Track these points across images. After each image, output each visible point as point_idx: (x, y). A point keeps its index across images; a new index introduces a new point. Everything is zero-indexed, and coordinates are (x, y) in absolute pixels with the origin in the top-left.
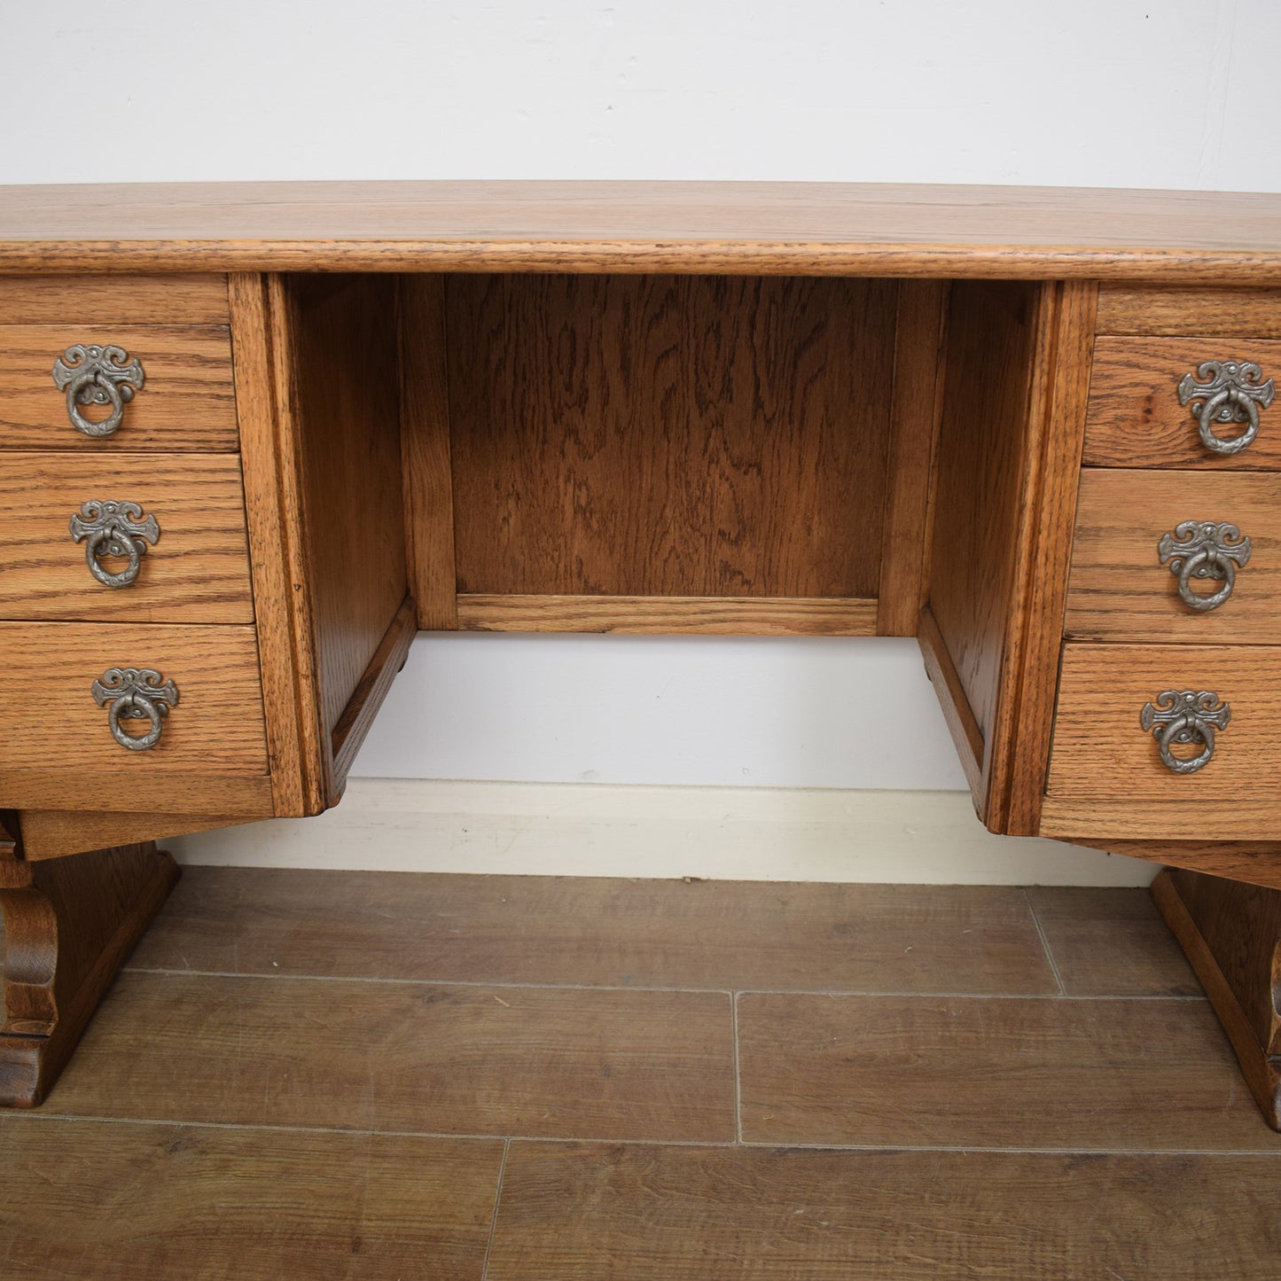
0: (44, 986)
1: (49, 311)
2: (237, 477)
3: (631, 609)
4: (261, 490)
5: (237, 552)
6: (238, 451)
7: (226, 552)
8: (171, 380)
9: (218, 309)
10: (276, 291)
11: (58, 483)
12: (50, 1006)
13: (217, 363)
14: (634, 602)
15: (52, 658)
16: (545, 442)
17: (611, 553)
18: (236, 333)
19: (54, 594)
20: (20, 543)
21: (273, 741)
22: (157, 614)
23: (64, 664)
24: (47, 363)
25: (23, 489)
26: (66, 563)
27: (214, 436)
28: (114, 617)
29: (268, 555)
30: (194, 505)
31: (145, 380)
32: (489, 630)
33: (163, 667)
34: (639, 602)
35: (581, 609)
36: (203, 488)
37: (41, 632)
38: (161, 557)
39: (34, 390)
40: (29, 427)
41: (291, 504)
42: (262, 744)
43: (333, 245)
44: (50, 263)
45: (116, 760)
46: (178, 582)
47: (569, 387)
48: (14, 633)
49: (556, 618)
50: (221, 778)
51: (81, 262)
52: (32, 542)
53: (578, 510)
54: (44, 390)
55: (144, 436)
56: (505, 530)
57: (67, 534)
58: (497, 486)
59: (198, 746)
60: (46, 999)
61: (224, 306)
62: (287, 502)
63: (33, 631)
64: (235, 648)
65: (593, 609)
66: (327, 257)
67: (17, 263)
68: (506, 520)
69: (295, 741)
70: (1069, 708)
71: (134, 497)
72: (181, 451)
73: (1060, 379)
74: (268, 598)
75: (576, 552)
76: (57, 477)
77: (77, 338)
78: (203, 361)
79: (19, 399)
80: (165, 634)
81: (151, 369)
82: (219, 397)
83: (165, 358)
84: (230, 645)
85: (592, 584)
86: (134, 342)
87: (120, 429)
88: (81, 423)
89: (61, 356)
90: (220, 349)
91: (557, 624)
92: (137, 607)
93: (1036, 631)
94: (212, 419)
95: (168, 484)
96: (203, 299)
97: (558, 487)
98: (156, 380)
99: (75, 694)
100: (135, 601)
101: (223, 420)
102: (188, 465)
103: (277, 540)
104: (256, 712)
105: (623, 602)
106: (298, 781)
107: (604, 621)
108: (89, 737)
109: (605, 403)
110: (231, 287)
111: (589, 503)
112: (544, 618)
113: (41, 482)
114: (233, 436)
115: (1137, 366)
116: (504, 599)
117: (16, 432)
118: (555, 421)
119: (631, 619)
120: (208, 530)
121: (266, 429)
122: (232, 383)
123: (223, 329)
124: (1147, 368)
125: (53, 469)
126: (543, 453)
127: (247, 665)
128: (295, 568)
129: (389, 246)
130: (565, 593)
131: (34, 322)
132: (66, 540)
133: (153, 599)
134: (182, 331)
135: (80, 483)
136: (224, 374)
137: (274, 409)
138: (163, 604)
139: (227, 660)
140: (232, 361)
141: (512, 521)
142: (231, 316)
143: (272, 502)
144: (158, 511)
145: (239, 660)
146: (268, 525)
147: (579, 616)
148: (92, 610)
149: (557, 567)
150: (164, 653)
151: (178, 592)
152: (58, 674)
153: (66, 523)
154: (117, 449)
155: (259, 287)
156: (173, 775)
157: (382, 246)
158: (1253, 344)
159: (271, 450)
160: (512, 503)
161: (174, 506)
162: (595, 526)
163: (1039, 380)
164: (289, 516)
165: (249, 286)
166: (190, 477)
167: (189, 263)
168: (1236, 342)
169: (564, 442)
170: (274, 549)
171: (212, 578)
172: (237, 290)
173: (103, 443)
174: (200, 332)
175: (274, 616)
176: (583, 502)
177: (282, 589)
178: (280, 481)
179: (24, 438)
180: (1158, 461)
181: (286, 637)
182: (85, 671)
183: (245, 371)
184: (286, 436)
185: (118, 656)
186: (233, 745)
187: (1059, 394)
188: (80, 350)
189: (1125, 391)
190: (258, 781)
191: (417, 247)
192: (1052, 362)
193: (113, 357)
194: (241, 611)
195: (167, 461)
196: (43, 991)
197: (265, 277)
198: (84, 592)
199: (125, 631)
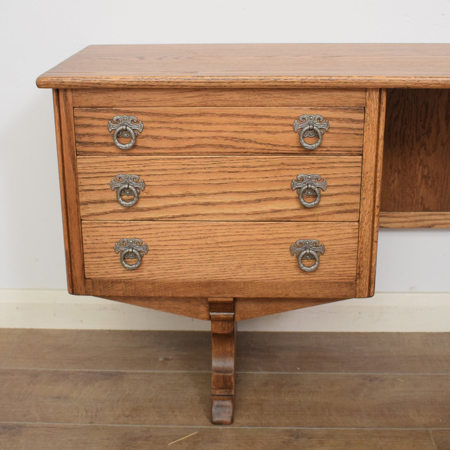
0: (230, 374)
1: (294, 102)
2: (360, 165)
3: (443, 217)
4: (368, 170)
5: (356, 194)
6: (362, 155)
7: (352, 193)
8: (339, 128)
9: (362, 101)
10: (384, 95)
11: (288, 167)
12: (232, 383)
13: (358, 121)
14: (444, 215)
15: (275, 236)
16: (412, 149)
17: (435, 194)
18: (367, 110)
19: (280, 211)
20: (269, 191)
21: (359, 267)
22: (320, 218)
23: (280, 238)
24: (291, 122)
25: (274, 170)
26: (287, 199)
27: (353, 149)
28: (304, 219)
29: (368, 195)
30: (341, 175)
31: (329, 128)
32: (383, 227)
33: (320, 239)
34: (446, 215)
35: (422, 218)
36: (346, 169)
37: (272, 226)
38: (326, 196)
39: (284, 132)
40: (280, 146)
41: (379, 174)
42: (355, 269)
43: (414, 79)
44: (303, 84)
45: (295, 276)
46: (331, 205)
47: (423, 127)
48: (261, 226)
49: (411, 222)
50: (337, 282)
51: (316, 84)
52: (274, 190)
53: (424, 177)
54: (288, 132)
55: (325, 149)
56: (392, 185)
57: (290, 187)
58: (391, 167)
59: (329, 270)
60: (230, 380)
61: (364, 100)
62: (378, 174)
63: (268, 225)
64: (350, 231)
65: (426, 218)
66: (411, 83)
67: (291, 84)
68: (393, 181)
69: (368, 268)
71: (319, 172)
72: (340, 155)
74: (366, 211)
75: (421, 194)
76: (288, 165)
77: (305, 112)
78: (353, 121)
79: (277, 135)
80: (322, 226)
81: (332, 124)
82: (357, 134)
83: (338, 120)
84: (349, 229)
85: (426, 207)
86: (327, 113)
87: (319, 146)
88: (305, 144)
89: (298, 118)
90: (360, 116)
91: (411, 224)
92: (313, 216)
94: (352, 143)
95: (333, 167)
97: (416, 168)
98: (333, 128)
99: (282, 250)
100: (312, 213)
101: (357, 143)
102: (341, 160)
103: (372, 189)
104: (355, 256)
105: (440, 215)
106: (367, 284)
107: (431, 223)
108: (285, 268)
109: (438, 133)
110: (367, 93)
111: (428, 174)
112: (406, 222)
113: (282, 167)
114: (361, 149)
116: (391, 214)
117: (275, 148)
118: (417, 140)
119: (442, 222)
120: (346, 185)
121: (374, 147)
122: (363, 129)
123: (363, 109)
125: (288, 162)
126: (411, 154)
127: (354, 238)
128: (377, 200)
129: (435, 79)
130: (415, 211)
131: (287, 106)
132: (288, 189)
133: (319, 212)
134: (346, 109)
135: (297, 167)
136: (360, 126)
137: (378, 139)
138: (324, 214)
139: (346, 236)
140: (364, 121)
141: (396, 182)
142: (366, 104)
143: (373, 174)
144: (327, 178)
145: (351, 236)
146: (370, 183)
147: (421, 221)
148: (295, 217)
149: (413, 200)
150: (321, 234)
151: (331, 209)
152: (276, 242)
153: (290, 183)
154: (314, 154)
155: (378, 93)
156: (317, 282)
157: (432, 79)
159: (375, 154)
160: (396, 174)
161: (334, 176)
162: (430, 183)
164: (378, 180)
165: (374, 93)
166: (342, 165)
167: (358, 85)
169: (420, 149)
170: (371, 192)
171: (345, 204)
172: (369, 94)
173: (308, 152)
174: (353, 110)
175: (367, 218)
176: (426, 173)
177: (372, 208)
178: (376, 166)
179: (277, 150)
181: (370, 227)
182: (288, 241)
183: (369, 125)
184: (381, 149)
185: (303, 235)
186: (343, 269)
188: (305, 116)
190: (351, 284)
191: (445, 79)
193: (319, 119)
194: (354, 217)
195: (333, 159)
196: (230, 377)
197: (380, 90)
198: (292, 210)
199: (307, 225)
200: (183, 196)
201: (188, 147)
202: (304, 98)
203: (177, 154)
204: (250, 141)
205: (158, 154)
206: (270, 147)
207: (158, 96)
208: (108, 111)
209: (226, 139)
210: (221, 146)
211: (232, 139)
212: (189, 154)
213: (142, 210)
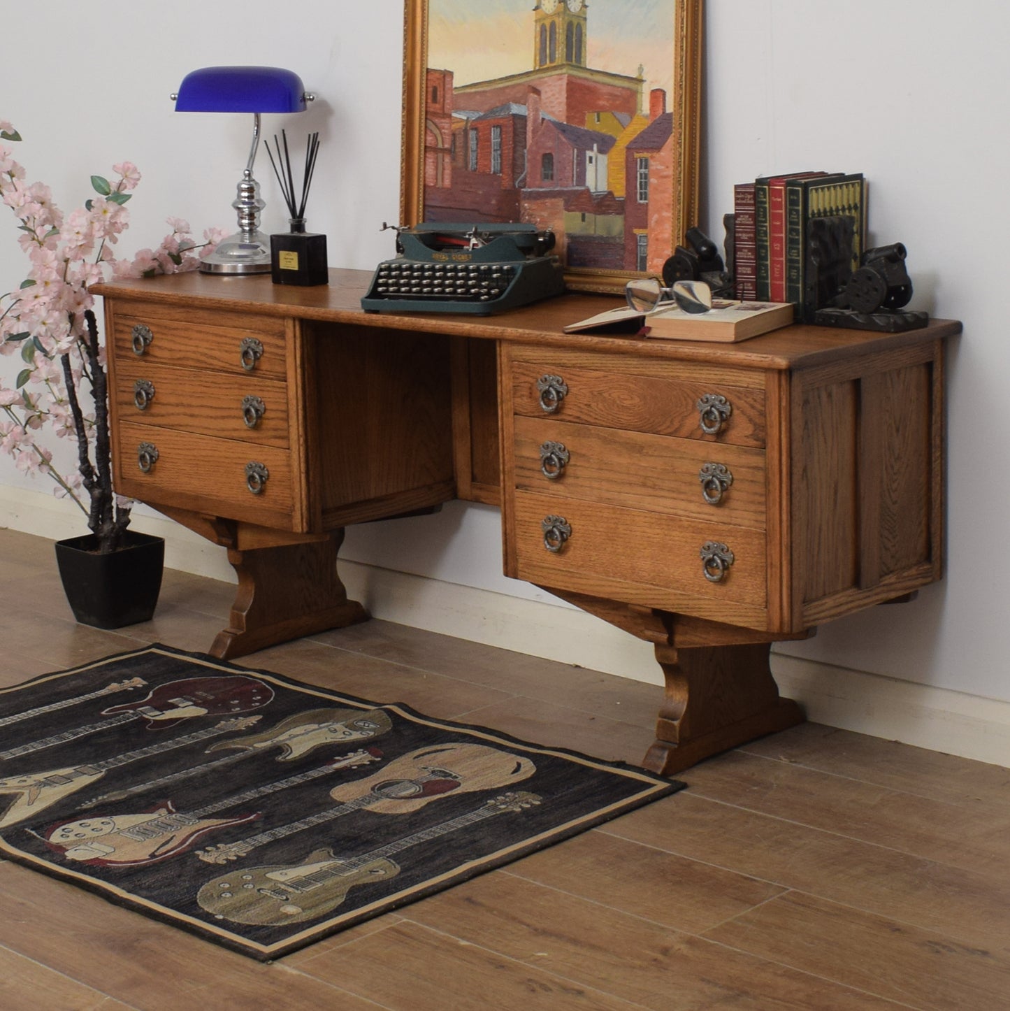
1: (241, 324)
2: (285, 391)
4: (292, 397)
5: (285, 420)
6: (286, 381)
7: (282, 419)
8: (270, 353)
9: (281, 328)
10: (297, 323)
11: (240, 387)
13: (281, 348)
15: (236, 455)
18: (286, 338)
19: (236, 430)
20: (229, 409)
21: (293, 498)
22: (264, 441)
23: (238, 458)
24: (237, 342)
25: (232, 388)
26: (239, 418)
27: (280, 375)
28: (252, 441)
29: (293, 422)
30: (275, 400)
31: (263, 352)
33: (266, 463)
36: (277, 394)
37: (234, 444)
38: (265, 419)
39: (234, 352)
40: (233, 365)
41: (300, 403)
42: (290, 499)
46: (270, 429)
48: (226, 444)
50: (279, 512)
52: (232, 409)
54: (237, 352)
55: (261, 372)
57: (239, 406)
59: (273, 497)
61: (283, 328)
63: (232, 443)
64: (284, 458)
70: (520, 518)
71: (259, 395)
72: (272, 379)
73: (504, 378)
74: (293, 439)
76: (240, 385)
78: (278, 347)
79: (231, 355)
80: (266, 450)
81: (266, 348)
82: (281, 360)
83: (268, 344)
84: (282, 457)
86: (261, 338)
87: (255, 368)
88: (244, 365)
89: (240, 340)
90: (281, 343)
92: (258, 438)
93: (508, 484)
94: (279, 368)
95: (268, 391)
96: (276, 324)
98: (266, 352)
99: (240, 470)
100: (258, 435)
101: (282, 369)
102: (273, 385)
103: (296, 416)
104: (289, 485)
106: (300, 517)
110: (285, 321)
113: (236, 386)
114: (285, 375)
115: (525, 375)
117: (231, 367)
120: (278, 410)
121: (294, 374)
122: (285, 356)
123: (282, 335)
124: (528, 376)
125: (239, 382)
127: (287, 465)
128: (301, 428)
131: (237, 328)
132: (238, 409)
133: (263, 435)
134: (273, 335)
135: (245, 388)
136: (283, 352)
137: (296, 367)
138: (266, 438)
139: (281, 463)
142: (285, 331)
143: (295, 401)
144: (265, 401)
145: (284, 463)
146: (294, 410)
148: (244, 437)
150: (265, 457)
151: (270, 433)
152: (236, 462)
153: (239, 402)
154: (255, 376)
155: (293, 321)
158: (559, 369)
159: (295, 382)
161: (269, 400)
163: (499, 378)
164: (299, 408)
165: (290, 321)
166: (274, 389)
168: (553, 367)
170: (295, 420)
171: (278, 429)
172: (287, 322)
173: (250, 373)
174: (277, 336)
175: (294, 447)
177: (297, 436)
178: (297, 394)
179: (232, 369)
180: (536, 414)
181: (298, 456)
182: (244, 461)
183: (288, 352)
184: (299, 378)
185: (252, 457)
186: (282, 498)
187: (504, 384)
188: (244, 338)
189: (522, 385)
190: (289, 515)
192: (501, 371)
193: (255, 342)
195: (268, 382)
197: (294, 319)
198: (243, 430)
199: (256, 447)
200: (177, 405)
201: (179, 359)
202: (245, 321)
203: (174, 365)
204: (215, 358)
205: (162, 363)
206: (227, 366)
207: (161, 310)
208: (133, 320)
209: (202, 354)
210: (199, 361)
211: (206, 355)
212: (180, 365)
213: (153, 415)
